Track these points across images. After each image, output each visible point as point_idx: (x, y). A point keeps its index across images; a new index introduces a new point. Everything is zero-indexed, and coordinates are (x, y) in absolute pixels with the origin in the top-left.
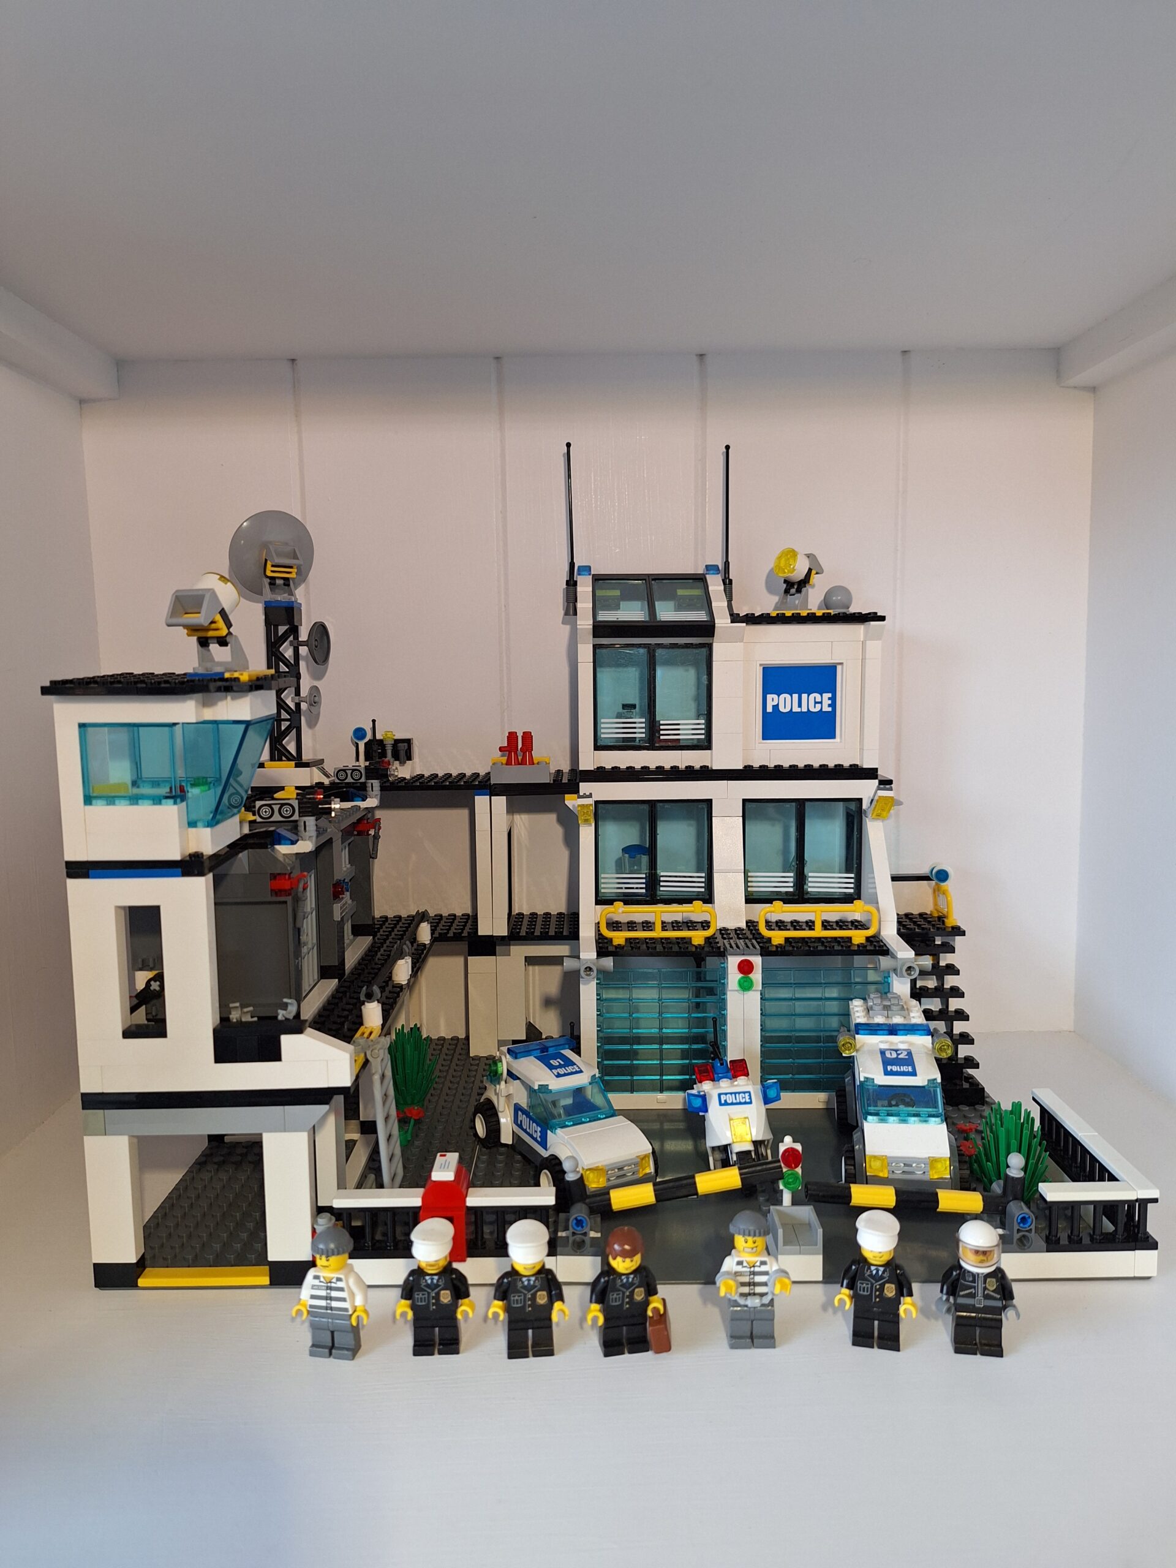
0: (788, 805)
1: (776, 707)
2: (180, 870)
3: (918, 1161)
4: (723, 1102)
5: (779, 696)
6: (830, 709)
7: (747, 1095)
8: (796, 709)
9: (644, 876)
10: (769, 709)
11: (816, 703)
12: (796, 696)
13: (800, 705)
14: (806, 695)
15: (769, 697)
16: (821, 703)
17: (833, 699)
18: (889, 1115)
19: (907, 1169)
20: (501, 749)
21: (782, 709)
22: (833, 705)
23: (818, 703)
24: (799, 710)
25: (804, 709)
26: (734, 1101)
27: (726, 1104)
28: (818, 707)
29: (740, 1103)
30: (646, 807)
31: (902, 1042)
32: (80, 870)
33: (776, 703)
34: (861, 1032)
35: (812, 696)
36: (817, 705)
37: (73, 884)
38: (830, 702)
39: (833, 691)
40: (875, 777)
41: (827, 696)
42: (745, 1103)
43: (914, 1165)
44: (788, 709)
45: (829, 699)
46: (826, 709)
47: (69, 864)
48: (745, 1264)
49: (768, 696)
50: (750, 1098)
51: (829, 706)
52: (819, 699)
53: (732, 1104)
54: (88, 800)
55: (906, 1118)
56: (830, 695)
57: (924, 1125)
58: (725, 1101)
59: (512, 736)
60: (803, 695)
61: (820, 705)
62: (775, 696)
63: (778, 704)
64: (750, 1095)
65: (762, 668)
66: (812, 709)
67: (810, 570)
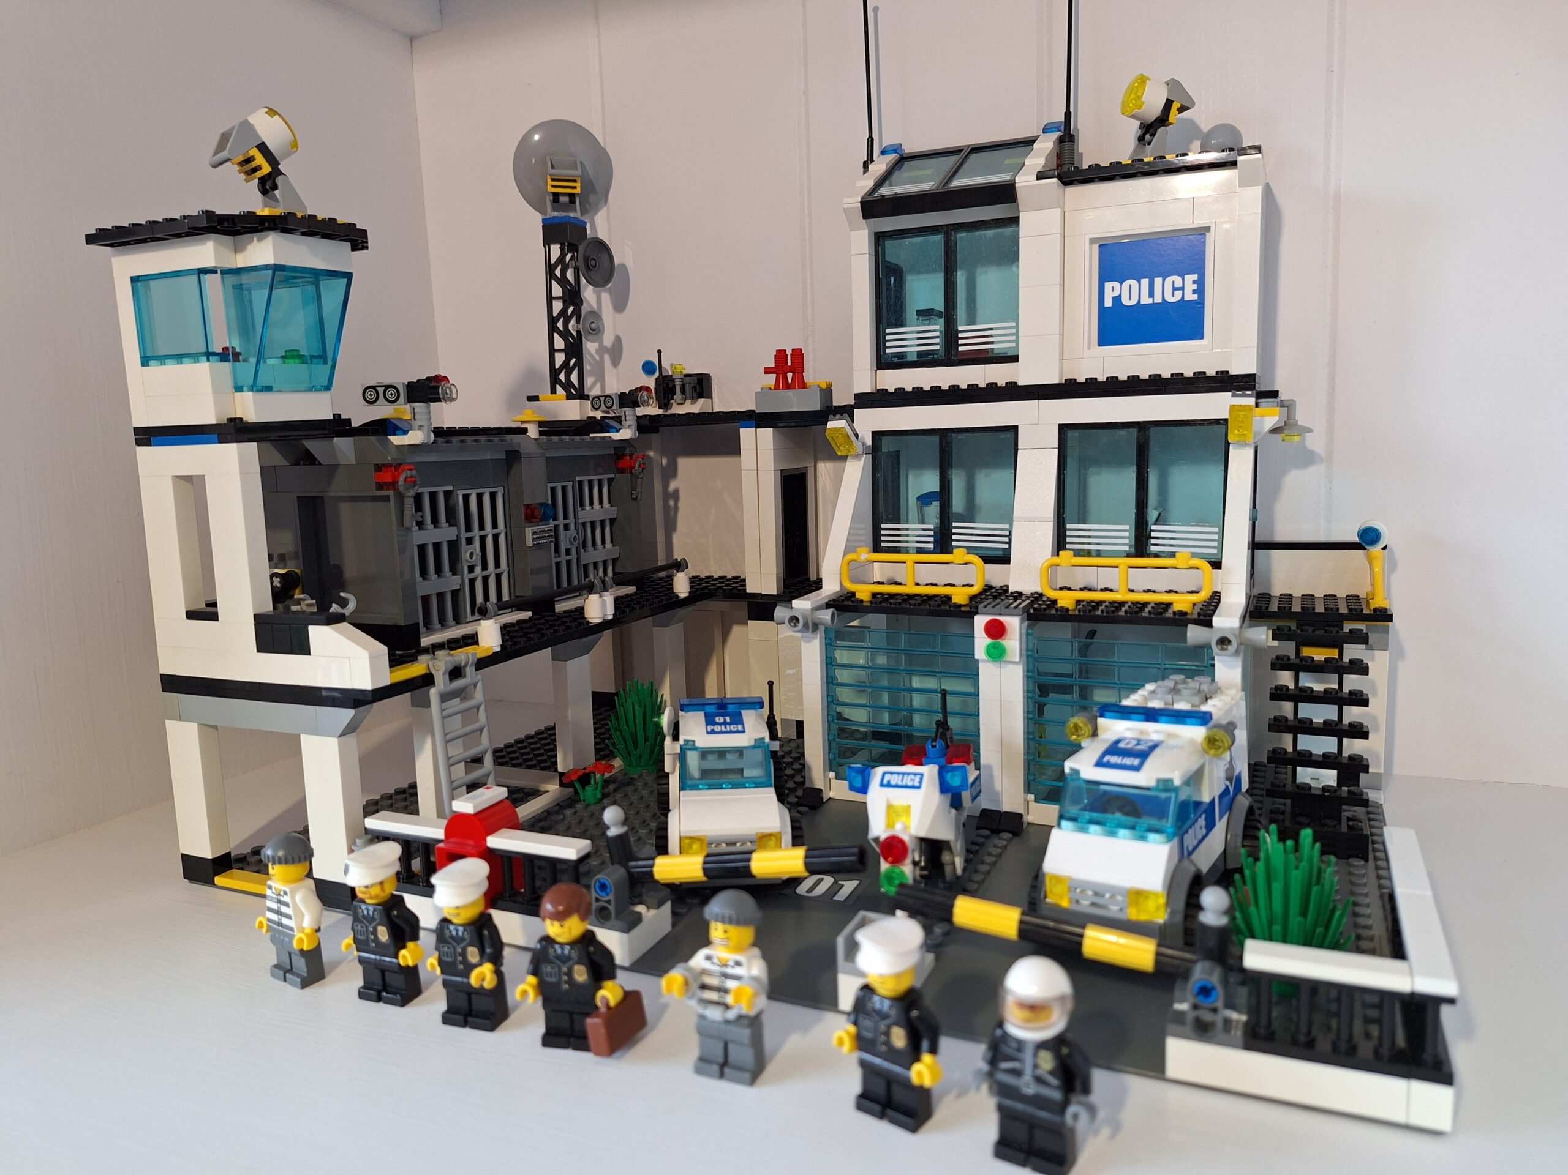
0: (1122, 432)
1: (1117, 300)
2: (215, 436)
3: (1115, 891)
4: (885, 782)
5: (1121, 284)
6: (1195, 297)
7: (918, 777)
8: (1146, 300)
9: (932, 527)
10: (1108, 303)
11: (1175, 289)
12: (1145, 282)
13: (1151, 294)
14: (1160, 279)
15: (1108, 286)
16: (1182, 289)
17: (1201, 284)
18: (1092, 822)
19: (1097, 900)
20: (767, 371)
21: (1126, 301)
22: (1200, 291)
23: (1178, 289)
24: (1150, 301)
25: (1158, 299)
26: (900, 783)
27: (889, 785)
28: (1178, 295)
29: (906, 787)
30: (936, 439)
31: (1157, 732)
32: (147, 436)
33: (1118, 294)
34: (1107, 714)
35: (1169, 280)
36: (1176, 292)
37: (142, 451)
38: (1195, 287)
39: (1201, 271)
40: (1252, 388)
41: (1190, 278)
42: (913, 787)
43: (1107, 896)
44: (1134, 301)
45: (1194, 282)
46: (1190, 296)
47: (137, 430)
48: (715, 960)
49: (1107, 284)
50: (920, 782)
51: (1194, 292)
52: (1178, 284)
53: (897, 786)
54: (145, 361)
55: (1115, 830)
56: (1195, 277)
57: (1139, 845)
58: (889, 782)
59: (781, 355)
60: (1156, 280)
61: (1181, 292)
62: (1116, 284)
63: (1120, 296)
64: (921, 779)
65: (1096, 247)
66: (1169, 298)
67: (1169, 103)
